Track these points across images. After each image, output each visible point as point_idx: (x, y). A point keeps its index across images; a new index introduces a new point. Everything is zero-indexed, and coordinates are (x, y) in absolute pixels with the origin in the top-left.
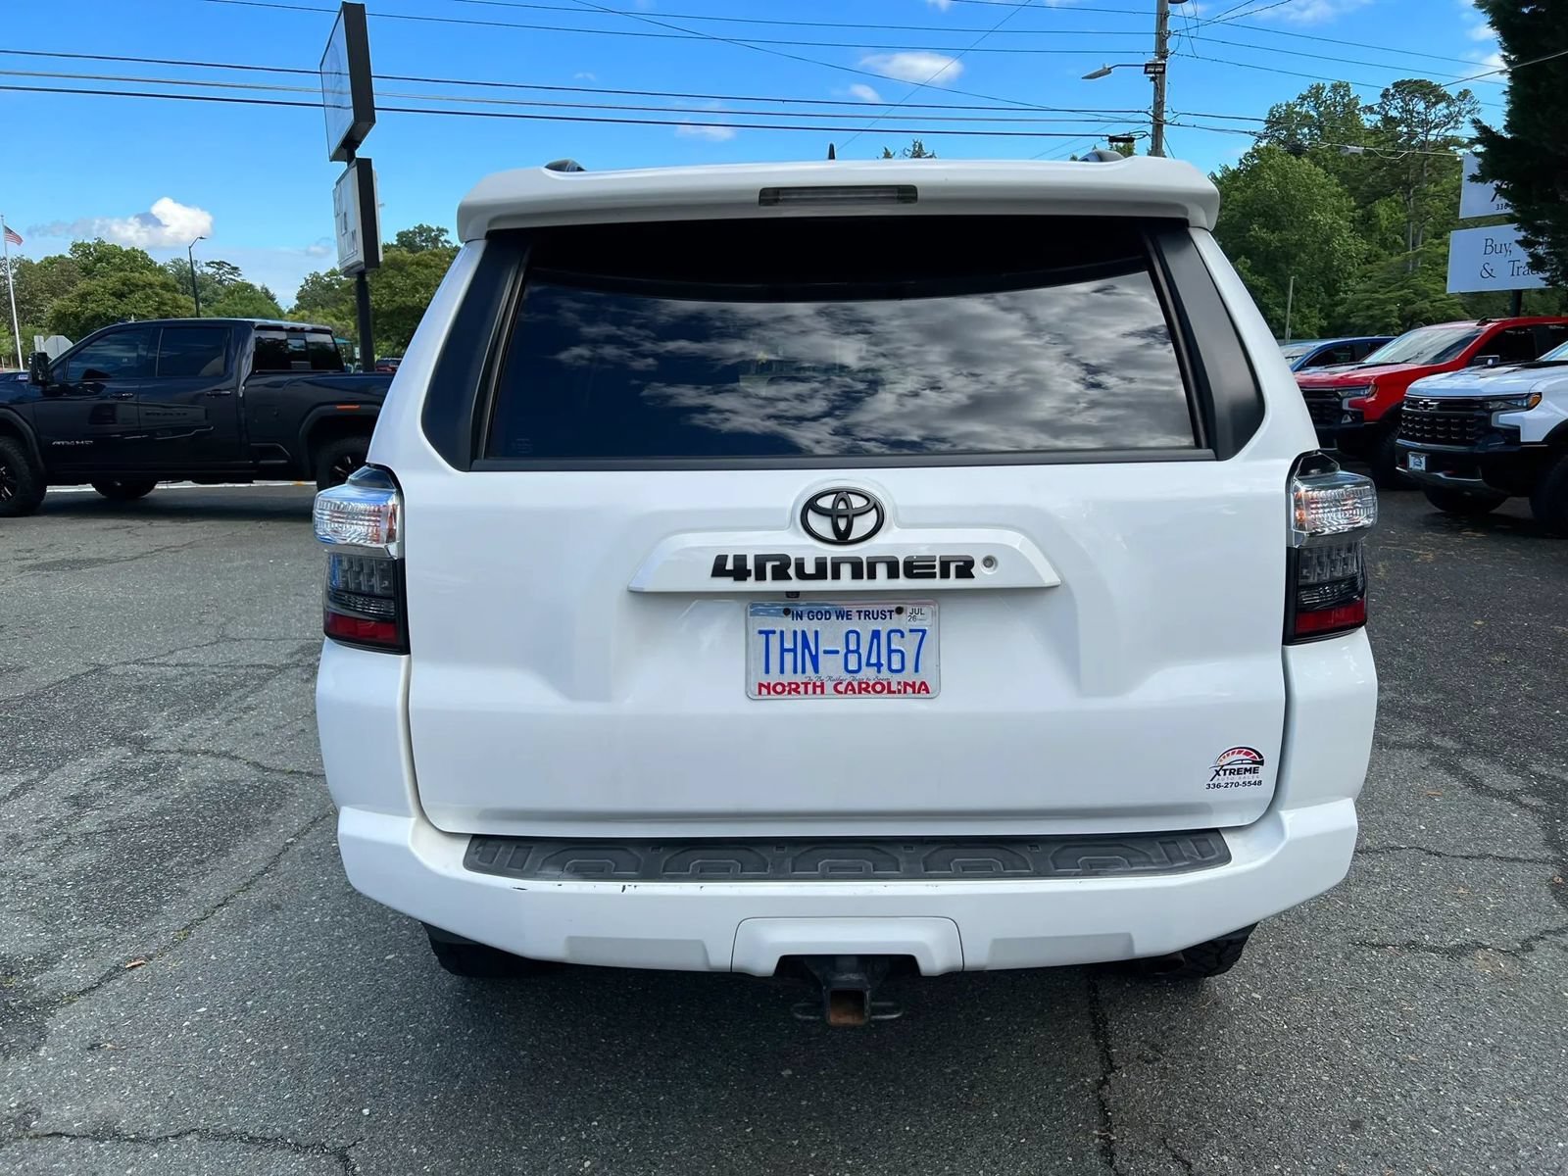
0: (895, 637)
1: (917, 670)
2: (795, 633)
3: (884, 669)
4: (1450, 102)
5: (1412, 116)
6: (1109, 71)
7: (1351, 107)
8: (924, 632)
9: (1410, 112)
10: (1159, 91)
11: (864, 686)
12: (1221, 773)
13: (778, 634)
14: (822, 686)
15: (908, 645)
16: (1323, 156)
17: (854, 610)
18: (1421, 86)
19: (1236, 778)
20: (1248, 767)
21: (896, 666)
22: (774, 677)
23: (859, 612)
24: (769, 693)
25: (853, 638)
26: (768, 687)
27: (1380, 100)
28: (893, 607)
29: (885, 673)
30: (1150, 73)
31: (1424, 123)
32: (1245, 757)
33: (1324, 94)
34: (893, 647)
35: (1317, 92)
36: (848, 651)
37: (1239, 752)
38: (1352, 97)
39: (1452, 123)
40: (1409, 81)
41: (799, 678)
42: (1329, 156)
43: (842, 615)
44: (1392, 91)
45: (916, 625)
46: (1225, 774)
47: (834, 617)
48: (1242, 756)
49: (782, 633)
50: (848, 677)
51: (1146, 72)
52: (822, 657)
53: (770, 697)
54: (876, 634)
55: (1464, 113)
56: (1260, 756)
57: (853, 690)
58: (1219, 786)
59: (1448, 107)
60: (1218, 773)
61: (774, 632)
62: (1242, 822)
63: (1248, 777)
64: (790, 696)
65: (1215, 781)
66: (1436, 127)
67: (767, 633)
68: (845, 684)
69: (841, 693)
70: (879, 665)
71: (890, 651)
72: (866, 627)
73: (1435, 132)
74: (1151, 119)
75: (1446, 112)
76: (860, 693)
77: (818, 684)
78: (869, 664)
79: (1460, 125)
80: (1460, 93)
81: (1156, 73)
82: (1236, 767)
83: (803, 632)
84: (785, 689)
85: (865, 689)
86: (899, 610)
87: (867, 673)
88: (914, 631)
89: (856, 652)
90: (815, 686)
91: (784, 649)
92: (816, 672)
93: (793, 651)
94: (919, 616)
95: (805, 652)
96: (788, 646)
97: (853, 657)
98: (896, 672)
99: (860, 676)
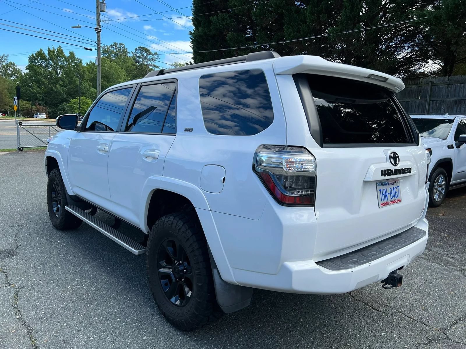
0: (396, 188)
1: (399, 197)
4: (153, 55)
5: (143, 57)
6: (80, 27)
7: (125, 51)
9: (143, 55)
10: (99, 36)
15: (397, 190)
16: (119, 63)
17: (390, 183)
18: (145, 49)
22: (382, 202)
25: (391, 189)
27: (135, 51)
30: (96, 31)
31: (146, 59)
33: (118, 46)
34: (396, 191)
35: (116, 45)
38: (125, 48)
39: (153, 61)
40: (142, 47)
41: (385, 201)
42: (120, 64)
44: (138, 49)
45: (398, 185)
47: (388, 185)
51: (95, 30)
52: (388, 195)
53: (382, 207)
55: (156, 59)
59: (152, 56)
66: (149, 61)
67: (380, 190)
68: (391, 201)
69: (390, 204)
71: (396, 192)
73: (149, 62)
74: (97, 45)
75: (152, 57)
78: (393, 196)
79: (155, 61)
80: (155, 53)
81: (98, 31)
83: (385, 189)
84: (384, 205)
85: (393, 202)
86: (395, 182)
87: (394, 198)
88: (398, 187)
89: (391, 193)
90: (387, 203)
91: (383, 194)
92: (387, 199)
93: (384, 194)
94: (398, 183)
95: (385, 194)
96: (383, 193)
97: (391, 194)
98: (397, 197)
99: (393, 199)
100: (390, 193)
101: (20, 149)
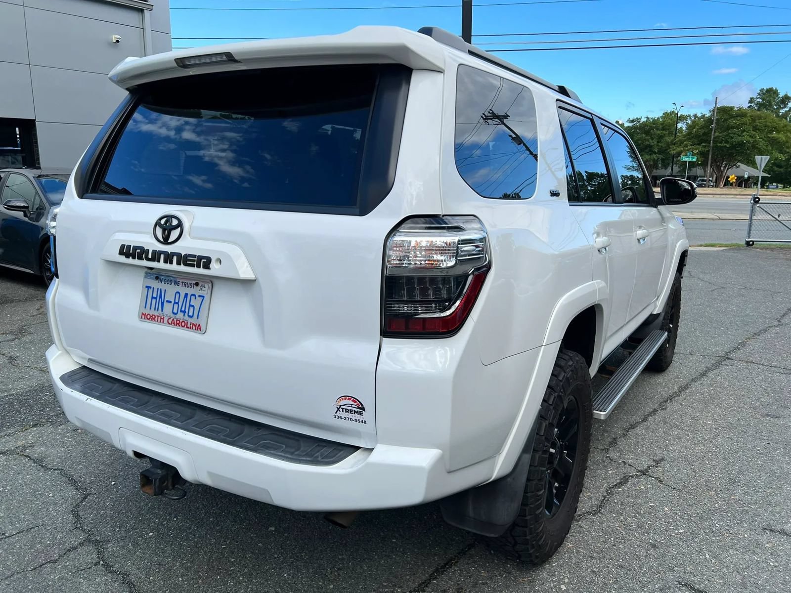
0: (193, 298)
1: (198, 318)
2: (158, 289)
3: (186, 315)
8: (203, 297)
11: (178, 322)
12: (341, 409)
13: (152, 289)
14: (163, 319)
15: (196, 303)
17: (181, 281)
19: (350, 416)
20: (356, 410)
21: (191, 314)
22: (147, 311)
23: (183, 282)
24: (145, 318)
25: (178, 295)
26: (145, 315)
28: (194, 282)
29: (186, 317)
32: (353, 403)
34: (191, 303)
36: (175, 303)
37: (349, 399)
41: (156, 313)
43: (177, 283)
45: (202, 293)
46: (343, 411)
47: (173, 284)
48: (351, 402)
49: (153, 288)
50: (172, 315)
52: (165, 303)
53: (145, 320)
54: (186, 295)
56: (362, 405)
57: (174, 323)
58: (340, 417)
60: (338, 409)
61: (150, 287)
62: (367, 446)
63: (357, 416)
64: (152, 322)
65: (337, 414)
67: (148, 287)
68: (172, 319)
69: (169, 324)
70: (184, 312)
71: (190, 305)
72: (183, 290)
76: (176, 325)
77: (162, 317)
78: (181, 311)
82: (349, 408)
83: (161, 289)
84: (152, 318)
85: (178, 324)
86: (197, 284)
87: (180, 316)
88: (199, 296)
89: (178, 303)
90: (161, 319)
91: (153, 297)
92: (162, 311)
93: (156, 298)
94: (203, 289)
95: (160, 300)
96: (155, 295)
97: (176, 306)
98: (191, 317)
99: (177, 316)
100: (173, 302)
101: (748, 243)
